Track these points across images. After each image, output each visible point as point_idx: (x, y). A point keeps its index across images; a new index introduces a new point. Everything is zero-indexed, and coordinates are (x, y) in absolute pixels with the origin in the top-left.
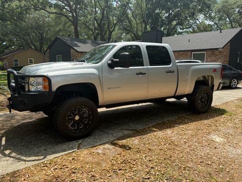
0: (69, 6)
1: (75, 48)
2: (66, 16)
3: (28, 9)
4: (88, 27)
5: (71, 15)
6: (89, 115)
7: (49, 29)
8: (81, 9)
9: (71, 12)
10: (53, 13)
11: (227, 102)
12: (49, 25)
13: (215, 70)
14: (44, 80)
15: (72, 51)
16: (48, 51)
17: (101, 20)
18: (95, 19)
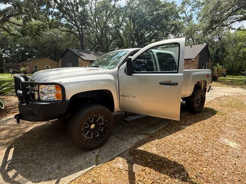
0: (76, 25)
1: (82, 57)
2: (74, 34)
3: (44, 28)
4: (91, 42)
5: (78, 33)
6: (105, 123)
7: (61, 44)
8: (85, 28)
9: (78, 30)
10: (64, 31)
11: (210, 102)
12: (61, 40)
13: (208, 76)
14: (57, 87)
15: (79, 59)
16: (61, 59)
17: (101, 37)
18: (96, 36)
